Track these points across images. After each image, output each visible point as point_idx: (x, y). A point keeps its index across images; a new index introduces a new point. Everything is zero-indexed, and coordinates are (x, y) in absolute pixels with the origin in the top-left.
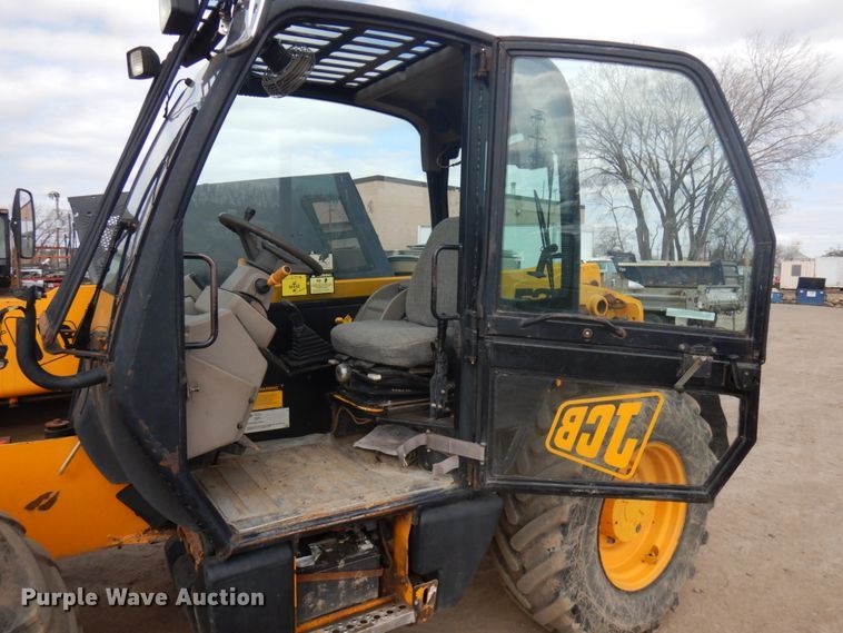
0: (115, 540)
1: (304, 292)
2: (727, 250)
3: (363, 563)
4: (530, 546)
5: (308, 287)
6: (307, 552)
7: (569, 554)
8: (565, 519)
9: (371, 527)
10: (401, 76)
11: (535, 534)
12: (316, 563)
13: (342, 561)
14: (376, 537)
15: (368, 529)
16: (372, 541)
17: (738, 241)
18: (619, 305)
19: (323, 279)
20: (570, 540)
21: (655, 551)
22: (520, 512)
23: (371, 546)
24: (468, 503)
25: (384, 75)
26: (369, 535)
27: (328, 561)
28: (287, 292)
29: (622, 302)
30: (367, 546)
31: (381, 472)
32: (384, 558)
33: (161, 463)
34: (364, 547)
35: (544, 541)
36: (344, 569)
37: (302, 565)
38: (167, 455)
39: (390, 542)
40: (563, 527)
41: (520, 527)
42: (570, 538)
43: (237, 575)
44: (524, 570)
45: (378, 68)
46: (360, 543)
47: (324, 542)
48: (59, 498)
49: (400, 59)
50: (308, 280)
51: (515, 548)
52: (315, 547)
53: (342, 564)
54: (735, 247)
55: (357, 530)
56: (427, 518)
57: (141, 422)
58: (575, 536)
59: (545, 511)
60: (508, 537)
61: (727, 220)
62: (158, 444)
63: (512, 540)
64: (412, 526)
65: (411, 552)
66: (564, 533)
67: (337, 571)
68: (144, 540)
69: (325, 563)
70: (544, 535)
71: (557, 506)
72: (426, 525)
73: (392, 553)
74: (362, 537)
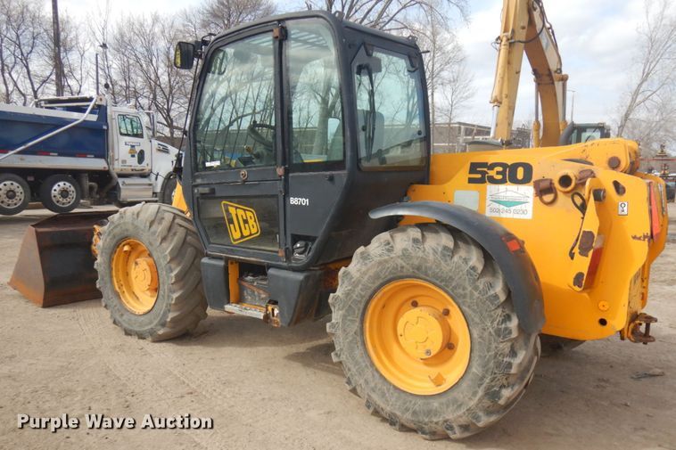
53: (255, 284)
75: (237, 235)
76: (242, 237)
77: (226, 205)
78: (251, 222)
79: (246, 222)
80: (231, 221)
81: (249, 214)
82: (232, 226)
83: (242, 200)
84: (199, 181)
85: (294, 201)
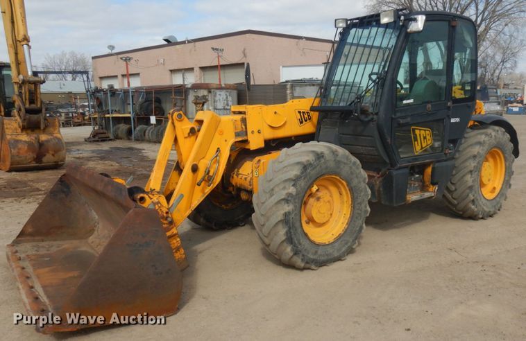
2: (487, 77)
4: (459, 180)
7: (473, 181)
11: (461, 175)
17: (494, 71)
21: (494, 188)
22: (456, 170)
23: (419, 176)
34: (417, 176)
40: (471, 172)
41: (455, 175)
42: (473, 176)
44: (456, 190)
51: (453, 182)
54: (492, 75)
56: (437, 165)
61: (487, 56)
63: (452, 180)
64: (432, 168)
70: (464, 176)
71: (469, 166)
75: (418, 148)
76: (422, 148)
77: (414, 130)
78: (428, 137)
79: (425, 138)
80: (416, 139)
81: (427, 132)
82: (416, 143)
83: (424, 125)
84: (398, 115)
85: (453, 120)
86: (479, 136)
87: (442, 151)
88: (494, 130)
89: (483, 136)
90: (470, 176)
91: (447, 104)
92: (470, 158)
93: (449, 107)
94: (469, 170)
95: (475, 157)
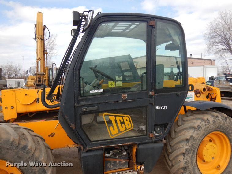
0: (67, 145)
1: (114, 86)
3: (123, 157)
4: (174, 158)
5: (115, 85)
6: (109, 153)
7: (186, 163)
8: (184, 152)
9: (126, 148)
10: (136, 29)
12: (111, 156)
13: (118, 156)
14: (128, 151)
15: (126, 149)
16: (127, 152)
18: (211, 90)
19: (119, 83)
20: (186, 158)
21: (219, 166)
22: (171, 149)
23: (126, 153)
24: (153, 144)
25: (133, 29)
26: (126, 150)
27: (114, 156)
28: (110, 86)
29: (211, 89)
30: (125, 153)
31: (129, 133)
32: (129, 157)
33: (71, 126)
34: (124, 153)
35: (178, 158)
36: (118, 158)
37: (107, 156)
38: (72, 124)
39: (132, 153)
40: (184, 154)
41: (171, 153)
42: (186, 157)
43: (88, 156)
44: (173, 166)
45: (131, 27)
46: (123, 152)
47: (114, 151)
48: (55, 134)
49: (135, 25)
50: (115, 83)
51: (170, 159)
52: (111, 152)
53: (117, 157)
55: (123, 148)
56: (140, 147)
57: (66, 116)
58: (188, 157)
59: (178, 149)
60: (168, 155)
62: (70, 122)
63: (169, 157)
64: (136, 149)
65: (136, 156)
66: (184, 156)
67: (116, 158)
68: (74, 146)
69: (113, 156)
70: (178, 156)
71: (182, 148)
72: (140, 149)
73: (132, 156)
74: (124, 150)
75: (114, 132)
76: (120, 132)
79: (123, 123)
81: (126, 118)
82: (111, 128)
84: (83, 103)
85: (158, 107)
86: (195, 121)
87: (146, 135)
88: (213, 116)
89: (200, 121)
90: (182, 157)
91: (148, 93)
92: (183, 141)
93: (152, 96)
94: (181, 152)
95: (187, 140)
